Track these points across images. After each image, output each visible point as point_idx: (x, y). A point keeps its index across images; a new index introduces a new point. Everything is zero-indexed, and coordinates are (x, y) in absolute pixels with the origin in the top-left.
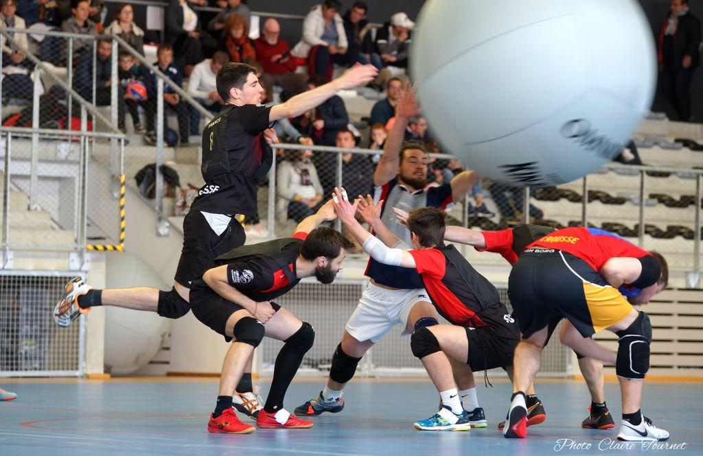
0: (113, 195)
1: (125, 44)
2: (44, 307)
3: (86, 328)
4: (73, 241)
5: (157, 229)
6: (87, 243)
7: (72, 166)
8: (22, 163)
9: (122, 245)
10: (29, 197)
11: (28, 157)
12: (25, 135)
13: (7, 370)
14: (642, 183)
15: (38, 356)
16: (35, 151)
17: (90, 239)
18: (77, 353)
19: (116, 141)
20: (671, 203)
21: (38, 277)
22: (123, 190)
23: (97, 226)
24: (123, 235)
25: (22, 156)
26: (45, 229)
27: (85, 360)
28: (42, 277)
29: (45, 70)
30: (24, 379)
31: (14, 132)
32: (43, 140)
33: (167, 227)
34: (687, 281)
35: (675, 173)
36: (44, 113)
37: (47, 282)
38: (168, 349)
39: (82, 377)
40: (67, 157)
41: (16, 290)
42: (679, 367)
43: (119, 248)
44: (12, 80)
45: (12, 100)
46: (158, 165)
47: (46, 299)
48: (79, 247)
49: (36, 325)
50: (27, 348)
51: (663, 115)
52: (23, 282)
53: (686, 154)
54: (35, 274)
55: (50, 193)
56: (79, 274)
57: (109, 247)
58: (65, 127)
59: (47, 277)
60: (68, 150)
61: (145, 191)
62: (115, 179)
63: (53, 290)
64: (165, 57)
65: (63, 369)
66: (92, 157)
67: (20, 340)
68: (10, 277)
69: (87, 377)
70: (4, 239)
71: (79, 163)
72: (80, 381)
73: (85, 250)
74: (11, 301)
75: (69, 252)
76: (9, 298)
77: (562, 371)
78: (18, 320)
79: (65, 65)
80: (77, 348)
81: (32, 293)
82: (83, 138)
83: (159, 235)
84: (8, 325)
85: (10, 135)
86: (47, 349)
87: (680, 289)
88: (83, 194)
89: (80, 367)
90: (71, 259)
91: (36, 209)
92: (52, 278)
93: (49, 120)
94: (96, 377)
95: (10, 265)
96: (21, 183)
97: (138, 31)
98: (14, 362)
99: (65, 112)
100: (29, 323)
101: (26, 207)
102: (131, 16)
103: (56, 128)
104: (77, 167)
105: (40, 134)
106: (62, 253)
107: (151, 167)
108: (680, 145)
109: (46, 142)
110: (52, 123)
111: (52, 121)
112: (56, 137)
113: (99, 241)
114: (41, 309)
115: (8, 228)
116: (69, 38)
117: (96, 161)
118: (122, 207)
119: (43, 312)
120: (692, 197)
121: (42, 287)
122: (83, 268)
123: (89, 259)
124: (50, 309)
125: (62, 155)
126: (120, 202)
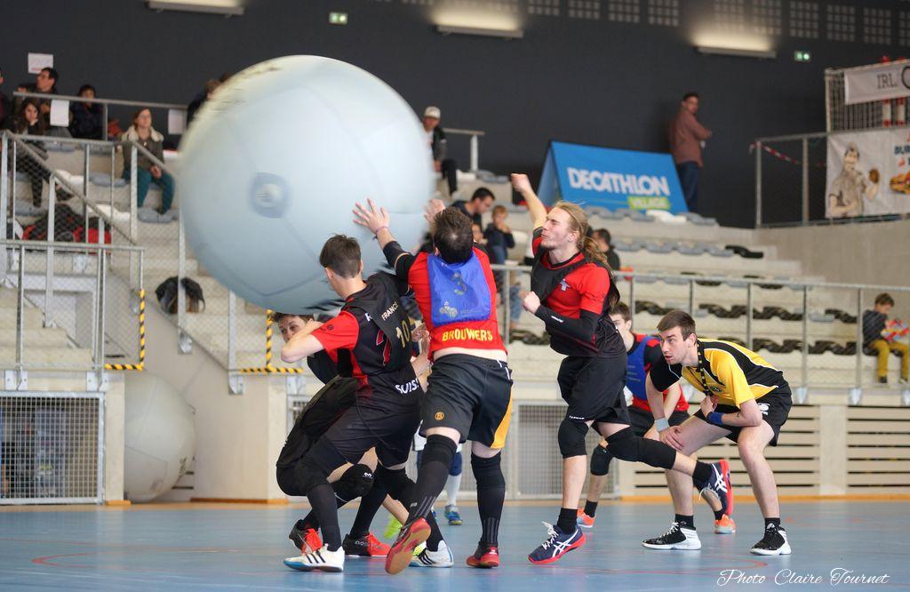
0: (132, 310)
1: (144, 151)
2: (60, 430)
3: (104, 452)
4: (90, 359)
5: (179, 346)
6: (105, 363)
7: (89, 280)
8: (36, 277)
9: (142, 364)
10: (44, 314)
11: (43, 270)
12: (38, 248)
13: (22, 497)
14: (691, 293)
15: (54, 482)
16: (50, 265)
17: (108, 356)
18: (96, 479)
19: (137, 254)
20: (722, 314)
21: (53, 399)
22: (143, 305)
23: (116, 343)
24: (143, 354)
25: (36, 270)
26: (60, 347)
27: (104, 487)
28: (58, 399)
29: (60, 178)
30: (40, 507)
31: (29, 245)
32: (58, 252)
33: (190, 344)
35: (725, 282)
36: (59, 224)
37: (63, 404)
38: (191, 473)
39: (101, 504)
40: (83, 271)
41: (31, 412)
43: (138, 367)
46: (181, 276)
47: (62, 422)
48: (97, 366)
49: (52, 449)
50: (43, 473)
51: (712, 221)
52: (38, 404)
53: (737, 261)
54: (51, 395)
55: (66, 309)
56: (97, 396)
57: (128, 366)
58: (82, 239)
59: (63, 399)
60: (85, 264)
61: (166, 306)
62: (134, 293)
63: (70, 413)
65: (81, 496)
66: (110, 270)
67: (35, 465)
68: (24, 398)
69: (106, 503)
70: (18, 359)
71: (96, 276)
73: (103, 370)
74: (26, 424)
75: (86, 372)
76: (23, 421)
77: (609, 492)
78: (33, 444)
80: (96, 473)
81: (48, 415)
82: (100, 252)
83: (181, 352)
84: (23, 450)
85: (23, 248)
86: (64, 475)
88: (101, 310)
89: (99, 493)
90: (88, 379)
91: (52, 325)
92: (68, 399)
93: (64, 231)
94: (116, 504)
95: (24, 386)
96: (34, 298)
97: (156, 137)
98: (30, 488)
99: (82, 223)
100: (45, 447)
101: (41, 324)
102: (149, 121)
103: (69, 240)
104: (95, 280)
105: (55, 246)
106: (80, 373)
107: (173, 280)
108: (731, 252)
109: (61, 256)
110: (68, 235)
111: (68, 232)
112: (72, 250)
113: (118, 360)
115: (22, 346)
116: (86, 145)
117: (114, 274)
118: (141, 324)
119: (60, 435)
120: (744, 307)
121: (58, 409)
122: (101, 389)
123: (107, 379)
124: (67, 433)
125: (78, 269)
126: (139, 318)
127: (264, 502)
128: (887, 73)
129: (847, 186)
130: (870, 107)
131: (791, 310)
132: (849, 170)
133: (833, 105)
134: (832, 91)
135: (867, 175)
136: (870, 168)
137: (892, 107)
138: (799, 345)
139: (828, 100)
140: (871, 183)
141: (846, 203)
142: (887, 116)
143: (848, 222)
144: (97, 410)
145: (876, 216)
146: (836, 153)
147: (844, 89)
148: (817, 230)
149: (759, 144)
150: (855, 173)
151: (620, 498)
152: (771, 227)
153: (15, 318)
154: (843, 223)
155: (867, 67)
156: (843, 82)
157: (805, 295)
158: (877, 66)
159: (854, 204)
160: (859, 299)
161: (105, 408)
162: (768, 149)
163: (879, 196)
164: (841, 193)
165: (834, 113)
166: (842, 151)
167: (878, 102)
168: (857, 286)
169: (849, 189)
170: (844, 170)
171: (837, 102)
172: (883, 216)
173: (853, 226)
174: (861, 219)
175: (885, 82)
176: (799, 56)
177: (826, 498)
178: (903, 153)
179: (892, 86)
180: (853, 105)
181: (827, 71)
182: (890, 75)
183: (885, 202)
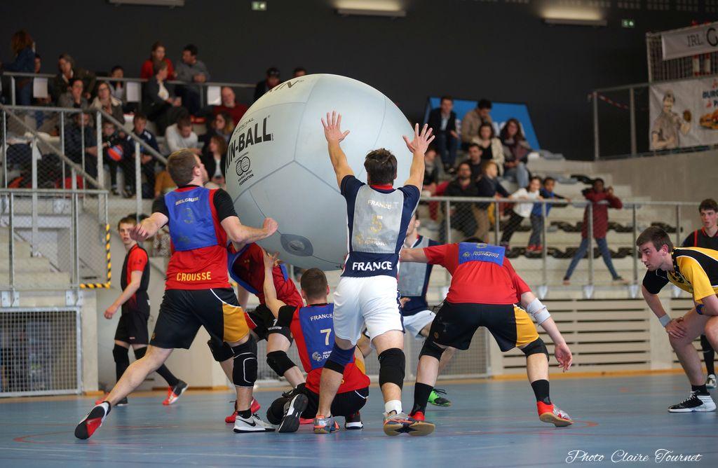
0: (101, 241)
2: (46, 337)
3: (82, 353)
4: (68, 280)
6: (81, 283)
7: (65, 218)
8: (25, 218)
9: (109, 283)
10: (31, 246)
11: (30, 212)
12: (26, 195)
13: (18, 391)
15: (43, 378)
16: (35, 208)
17: (82, 278)
18: (76, 375)
19: (103, 196)
20: (569, 229)
21: (40, 313)
22: (108, 237)
23: (90, 267)
24: (110, 275)
25: (25, 212)
26: (45, 271)
27: (82, 380)
28: (44, 313)
29: (41, 139)
30: (32, 398)
31: (16, 192)
32: (41, 197)
34: (584, 293)
36: (41, 175)
37: (48, 317)
39: (81, 394)
40: (62, 212)
41: (23, 324)
42: (580, 365)
43: (107, 285)
44: (15, 149)
45: (16, 166)
46: (139, 214)
47: (48, 330)
48: (74, 286)
49: (41, 352)
50: (34, 372)
51: (560, 156)
52: (28, 317)
53: (580, 188)
54: (38, 310)
55: (48, 242)
56: (75, 309)
57: (99, 285)
58: (60, 186)
59: (48, 312)
60: (63, 206)
62: (102, 228)
63: (54, 323)
64: (140, 126)
65: (64, 388)
66: (84, 210)
67: (27, 365)
68: (17, 313)
69: (84, 394)
70: (11, 282)
71: (72, 215)
72: (79, 398)
73: (78, 288)
74: (19, 333)
75: (65, 291)
76: (17, 331)
77: (483, 372)
78: (25, 349)
79: (58, 134)
80: (76, 370)
81: (36, 326)
82: (73, 195)
84: (17, 354)
85: (13, 195)
86: (50, 372)
87: (578, 300)
88: (76, 242)
89: (79, 386)
90: (67, 296)
91: (38, 255)
92: (52, 312)
93: (46, 181)
94: (93, 394)
95: (16, 303)
96: (23, 234)
97: (116, 102)
98: (24, 383)
99: (59, 174)
100: (35, 351)
101: (29, 255)
103: (53, 187)
104: (70, 219)
105: (38, 193)
106: (61, 292)
108: (575, 180)
109: (44, 199)
110: (49, 183)
111: (49, 181)
112: (53, 195)
113: (89, 280)
114: (44, 339)
115: (14, 273)
116: (60, 112)
117: (86, 213)
118: (108, 252)
119: (46, 341)
121: (44, 321)
122: (77, 304)
123: (82, 296)
124: (52, 339)
125: (59, 209)
126: (106, 247)
127: (209, 389)
128: (695, 34)
129: (666, 125)
130: (683, 62)
131: (624, 224)
132: (667, 112)
133: (653, 61)
134: (652, 50)
135: (681, 116)
136: (683, 110)
137: (700, 61)
138: (631, 251)
139: (649, 57)
140: (685, 122)
141: (665, 138)
142: (697, 68)
143: (669, 154)
144: (75, 320)
145: (690, 148)
146: (656, 99)
147: (661, 48)
148: (643, 160)
149: (595, 94)
150: (672, 115)
151: (491, 377)
152: (607, 159)
153: (7, 250)
154: (663, 154)
155: (679, 30)
156: (661, 43)
157: (634, 212)
158: (687, 29)
159: (672, 139)
160: (677, 213)
161: (81, 319)
162: (603, 98)
163: (692, 132)
164: (661, 130)
165: (654, 67)
166: (661, 97)
167: (688, 57)
168: (676, 203)
169: (668, 127)
170: (663, 112)
171: (656, 58)
172: (696, 147)
173: (672, 156)
174: (678, 150)
175: (694, 41)
176: (625, 23)
177: (655, 372)
178: (709, 97)
179: (700, 44)
180: (669, 61)
181: (648, 35)
182: (698, 36)
183: (697, 136)
